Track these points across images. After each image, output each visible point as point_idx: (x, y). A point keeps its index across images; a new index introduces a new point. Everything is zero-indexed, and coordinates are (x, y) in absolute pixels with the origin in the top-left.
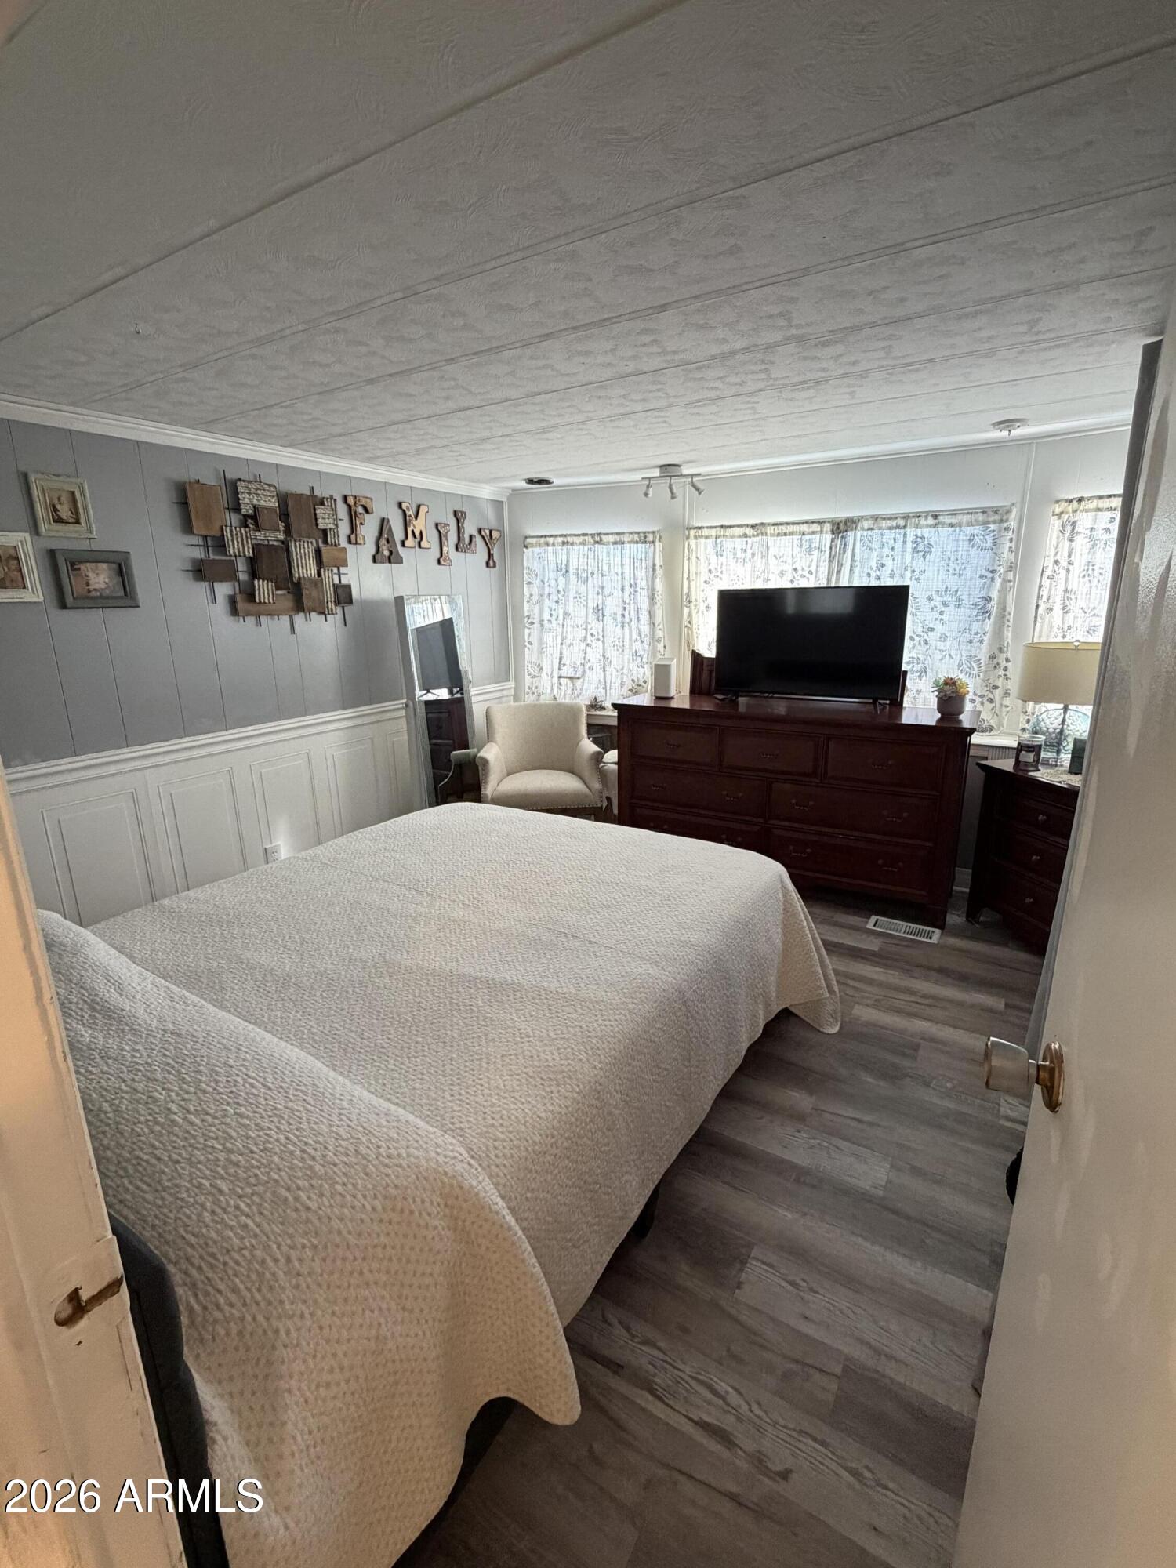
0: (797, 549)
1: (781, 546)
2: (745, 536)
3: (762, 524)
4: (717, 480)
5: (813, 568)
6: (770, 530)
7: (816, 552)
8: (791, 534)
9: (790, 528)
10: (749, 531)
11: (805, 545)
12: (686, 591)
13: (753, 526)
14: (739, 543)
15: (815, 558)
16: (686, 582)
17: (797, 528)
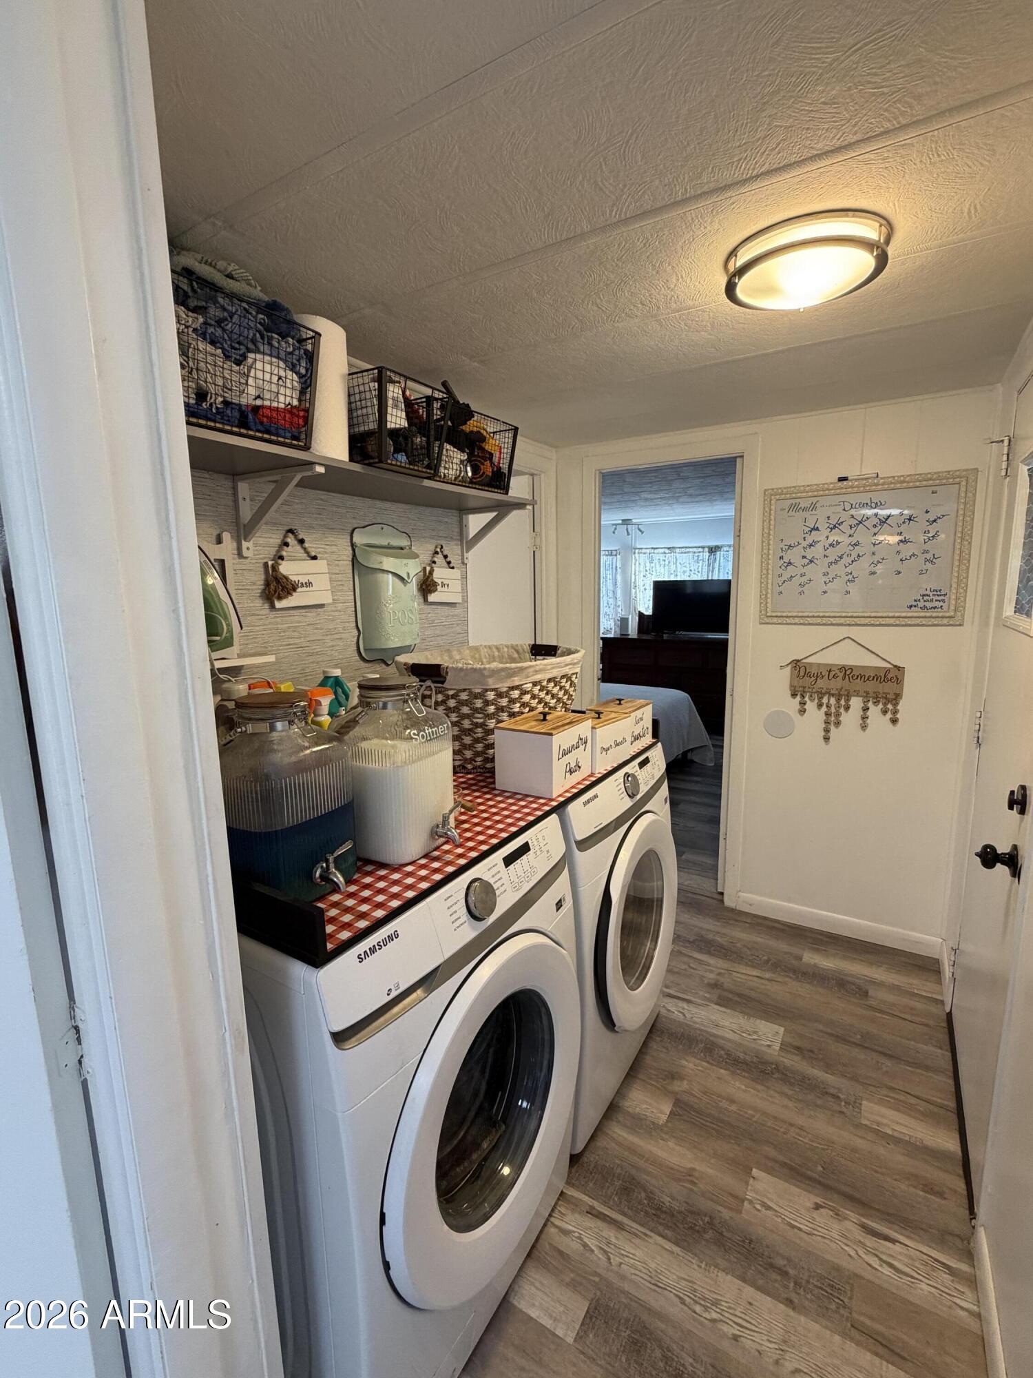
0: (691, 561)
1: (683, 558)
2: (665, 553)
3: (673, 548)
4: (649, 525)
5: (700, 570)
6: (678, 550)
7: (701, 562)
8: (688, 552)
9: (687, 550)
10: (667, 551)
11: (696, 558)
12: (633, 580)
13: (669, 548)
14: (662, 557)
15: (700, 564)
16: (633, 576)
17: (691, 550)
